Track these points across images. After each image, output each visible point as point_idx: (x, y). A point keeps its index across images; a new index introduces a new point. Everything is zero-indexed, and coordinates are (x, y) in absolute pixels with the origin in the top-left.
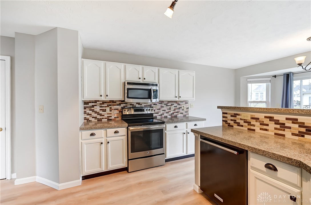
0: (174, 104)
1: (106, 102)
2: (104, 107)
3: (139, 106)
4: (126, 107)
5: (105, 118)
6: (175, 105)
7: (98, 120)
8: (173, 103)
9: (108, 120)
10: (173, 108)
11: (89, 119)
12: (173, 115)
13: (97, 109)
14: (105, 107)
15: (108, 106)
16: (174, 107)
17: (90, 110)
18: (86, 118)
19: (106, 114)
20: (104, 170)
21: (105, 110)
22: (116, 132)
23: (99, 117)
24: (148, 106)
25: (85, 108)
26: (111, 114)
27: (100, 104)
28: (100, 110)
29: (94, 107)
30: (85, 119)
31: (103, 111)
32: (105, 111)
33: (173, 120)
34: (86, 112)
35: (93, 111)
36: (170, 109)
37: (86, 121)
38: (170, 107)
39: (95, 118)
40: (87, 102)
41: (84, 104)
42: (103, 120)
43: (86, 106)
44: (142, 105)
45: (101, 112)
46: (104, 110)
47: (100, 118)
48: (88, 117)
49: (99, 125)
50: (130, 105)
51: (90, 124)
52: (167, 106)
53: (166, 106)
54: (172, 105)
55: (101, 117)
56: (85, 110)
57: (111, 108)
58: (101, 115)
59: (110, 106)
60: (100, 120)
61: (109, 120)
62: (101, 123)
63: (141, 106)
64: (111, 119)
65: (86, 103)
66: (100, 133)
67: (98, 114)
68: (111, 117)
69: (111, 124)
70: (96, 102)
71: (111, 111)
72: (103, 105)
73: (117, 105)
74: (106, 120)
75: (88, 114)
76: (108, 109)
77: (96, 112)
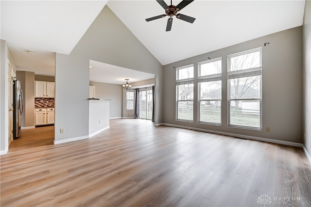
5: (46, 106)
11: (37, 106)
15: (48, 100)
17: (38, 102)
19: (46, 104)
20: (45, 124)
25: (35, 101)
27: (43, 99)
30: (35, 105)
31: (45, 102)
35: (40, 102)
39: (41, 105)
43: (35, 100)
47: (43, 106)
57: (49, 101)
58: (44, 104)
65: (36, 99)
66: (44, 110)
67: (42, 103)
70: (41, 98)
72: (45, 100)
75: (37, 104)
76: (48, 102)
77: (41, 103)
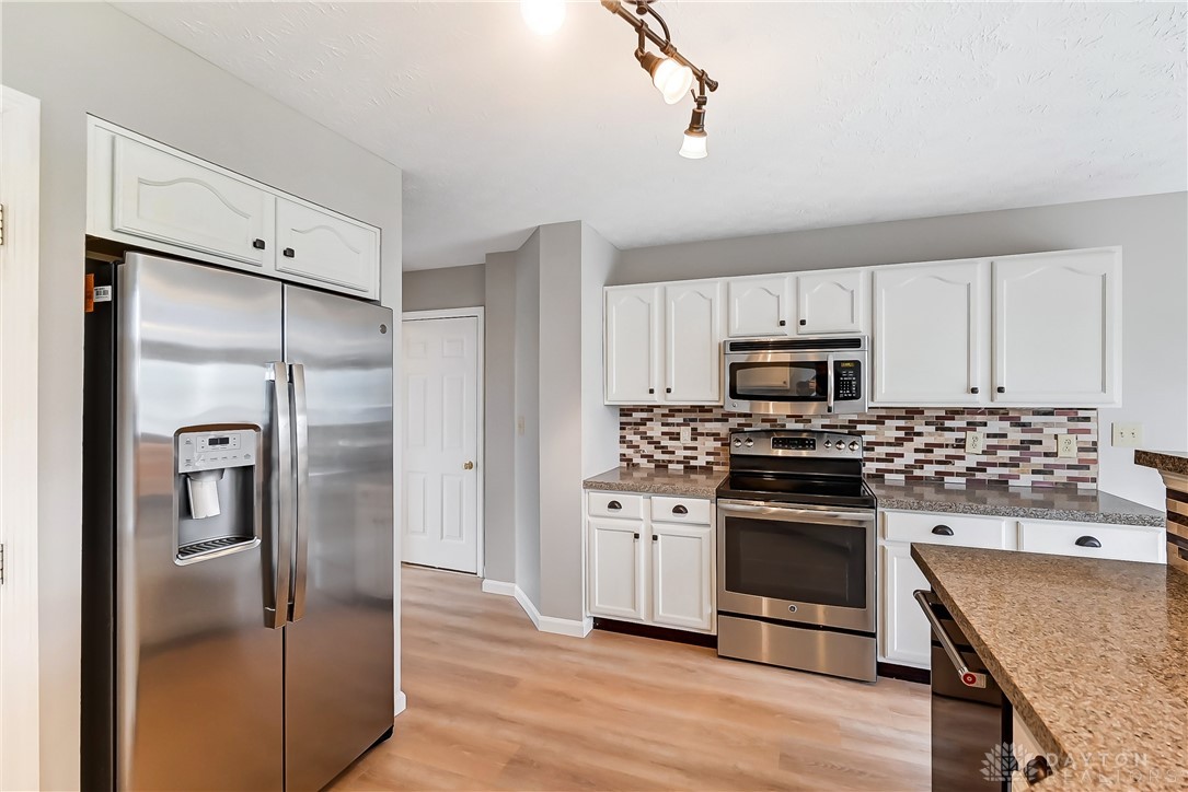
0: (985, 424)
1: (680, 411)
2: (673, 424)
3: (800, 426)
4: (746, 429)
5: (678, 462)
6: (995, 425)
7: (656, 466)
8: (979, 418)
9: (685, 467)
10: (977, 442)
11: (631, 460)
12: (979, 476)
13: (655, 430)
14: (678, 425)
15: (686, 423)
16: (989, 436)
17: (635, 434)
18: (624, 455)
19: (678, 448)
20: (643, 619)
21: (679, 434)
22: (679, 510)
23: (658, 456)
24: (842, 427)
25: (623, 426)
26: (696, 448)
27: (663, 415)
28: (663, 434)
29: (645, 425)
30: (623, 457)
31: (670, 439)
32: (679, 439)
33: (921, 497)
34: (625, 437)
35: (644, 437)
36: (961, 444)
37: (625, 464)
38: (961, 435)
39: (650, 457)
40: (628, 410)
41: (621, 415)
42: (670, 466)
43: (625, 419)
44: (810, 421)
45: (665, 442)
46: (673, 434)
47: (663, 461)
48: (630, 452)
49: (658, 481)
50: (764, 421)
51: (636, 474)
52: (942, 429)
53: (937, 429)
54: (972, 426)
55: (666, 457)
56: (624, 433)
57: (694, 429)
58: (665, 450)
59: (693, 425)
60: (661, 466)
61: (690, 469)
62: (664, 476)
63: (808, 426)
64: (695, 467)
65: (625, 412)
66: (633, 503)
67: (657, 445)
68: (696, 458)
69: (696, 481)
70: (650, 409)
71: (696, 439)
72: (670, 420)
73: (717, 420)
74: (681, 466)
75: (631, 446)
76: (685, 433)
77: (651, 441)
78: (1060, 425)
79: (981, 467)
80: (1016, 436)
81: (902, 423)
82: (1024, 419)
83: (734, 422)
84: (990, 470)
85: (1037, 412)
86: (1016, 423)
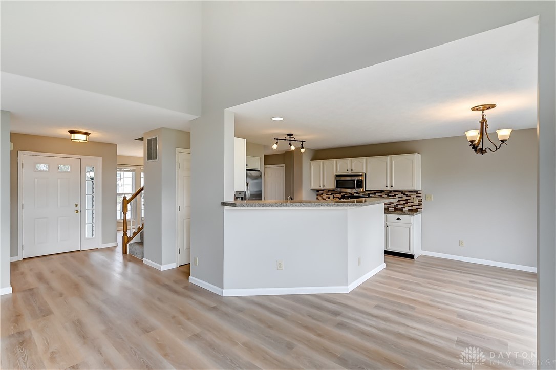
0: (398, 195)
6: (400, 195)
10: (396, 199)
12: (397, 208)
13: (325, 196)
16: (399, 198)
25: (317, 195)
27: (326, 192)
34: (318, 198)
40: (319, 191)
41: (317, 192)
54: (395, 195)
78: (414, 195)
79: (397, 205)
80: (405, 198)
81: (380, 194)
82: (406, 193)
83: (342, 194)
84: (399, 206)
85: (409, 192)
86: (405, 194)
